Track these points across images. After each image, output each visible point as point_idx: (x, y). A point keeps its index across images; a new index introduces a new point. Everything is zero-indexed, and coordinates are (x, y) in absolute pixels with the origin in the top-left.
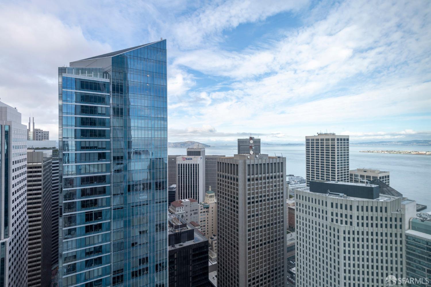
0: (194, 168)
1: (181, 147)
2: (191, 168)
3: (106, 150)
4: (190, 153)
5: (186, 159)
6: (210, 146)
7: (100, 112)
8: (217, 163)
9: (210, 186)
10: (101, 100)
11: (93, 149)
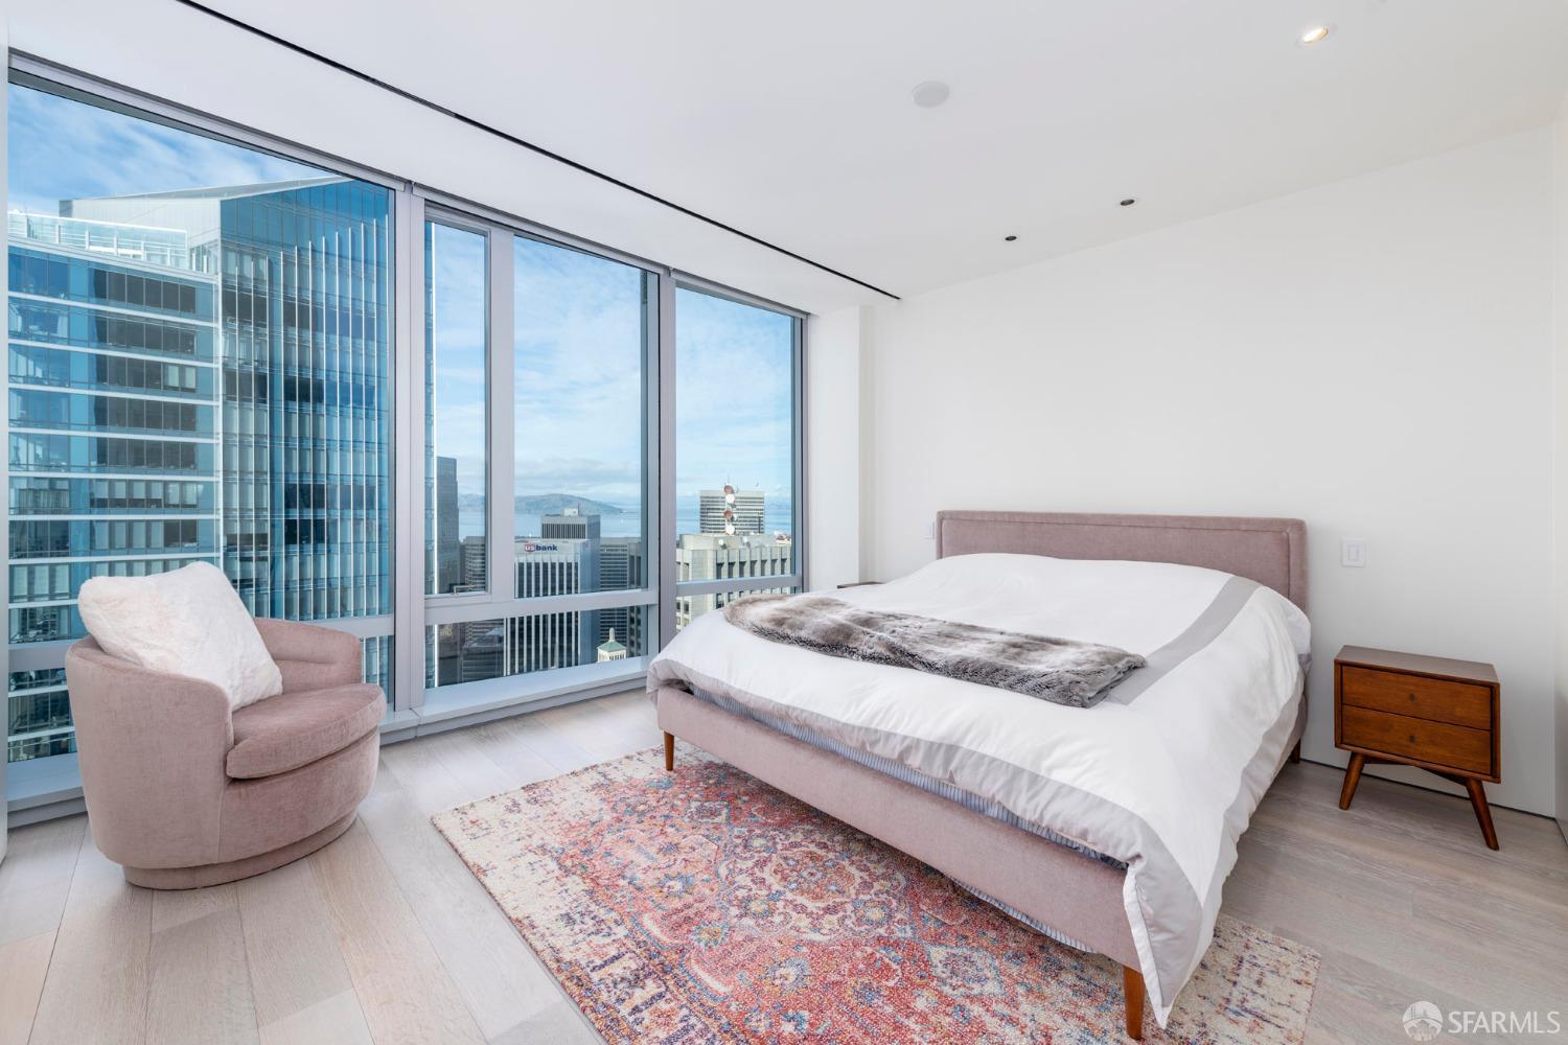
0: (561, 574)
1: (529, 510)
2: (553, 575)
3: (198, 513)
4: (549, 531)
5: (538, 548)
6: (620, 511)
7: (174, 380)
8: (628, 561)
9: (612, 630)
10: (182, 341)
11: (143, 506)
